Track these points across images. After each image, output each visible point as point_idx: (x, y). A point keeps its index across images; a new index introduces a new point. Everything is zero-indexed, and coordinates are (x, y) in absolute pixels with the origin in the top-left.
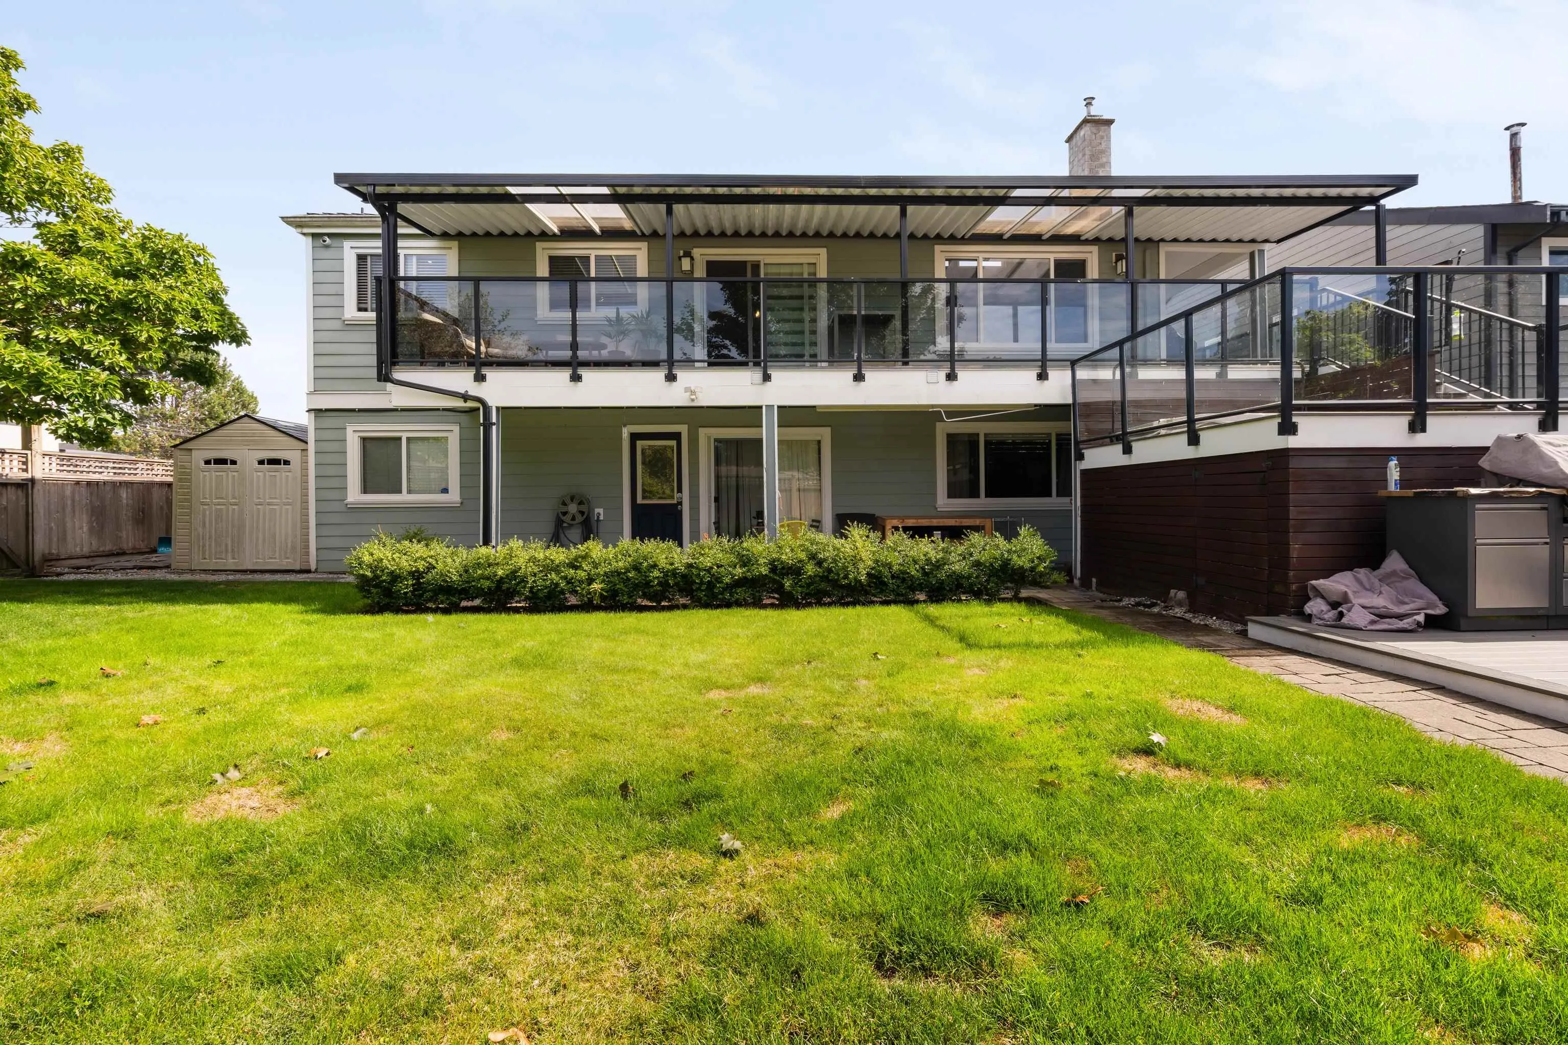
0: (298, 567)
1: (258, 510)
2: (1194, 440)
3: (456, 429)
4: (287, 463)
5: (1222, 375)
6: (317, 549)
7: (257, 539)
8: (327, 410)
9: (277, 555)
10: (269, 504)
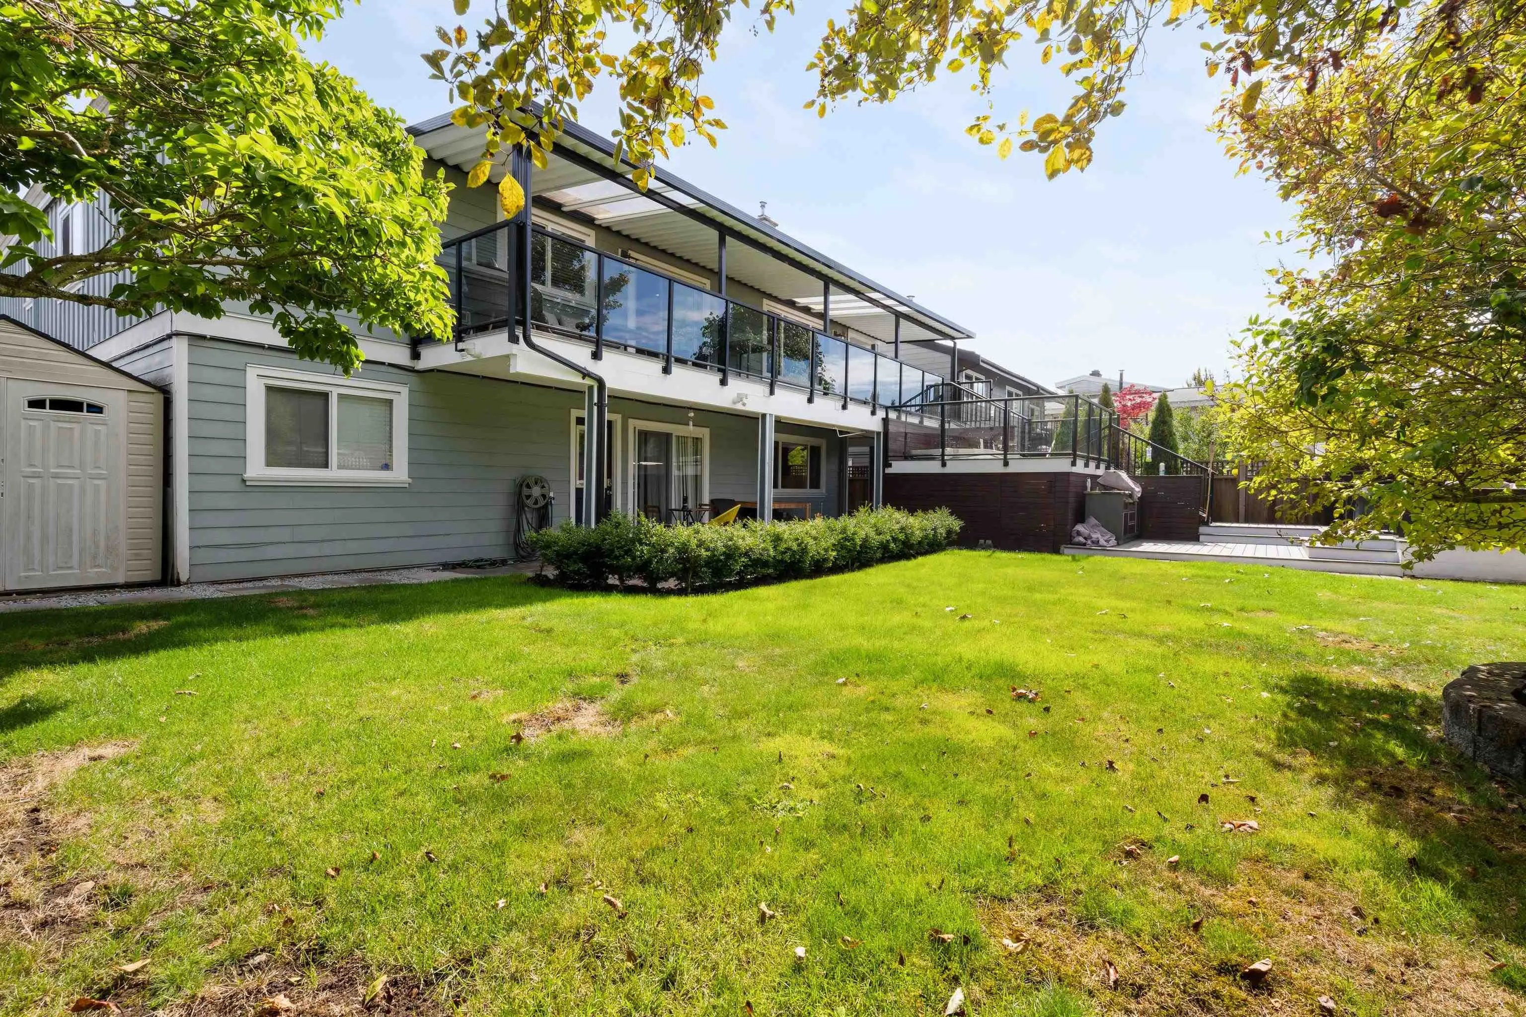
0: (120, 579)
1: (31, 486)
2: (1006, 464)
3: (405, 391)
4: (95, 409)
5: (921, 422)
6: (191, 548)
7: (28, 537)
8: (214, 339)
9: (75, 561)
10: (56, 476)
